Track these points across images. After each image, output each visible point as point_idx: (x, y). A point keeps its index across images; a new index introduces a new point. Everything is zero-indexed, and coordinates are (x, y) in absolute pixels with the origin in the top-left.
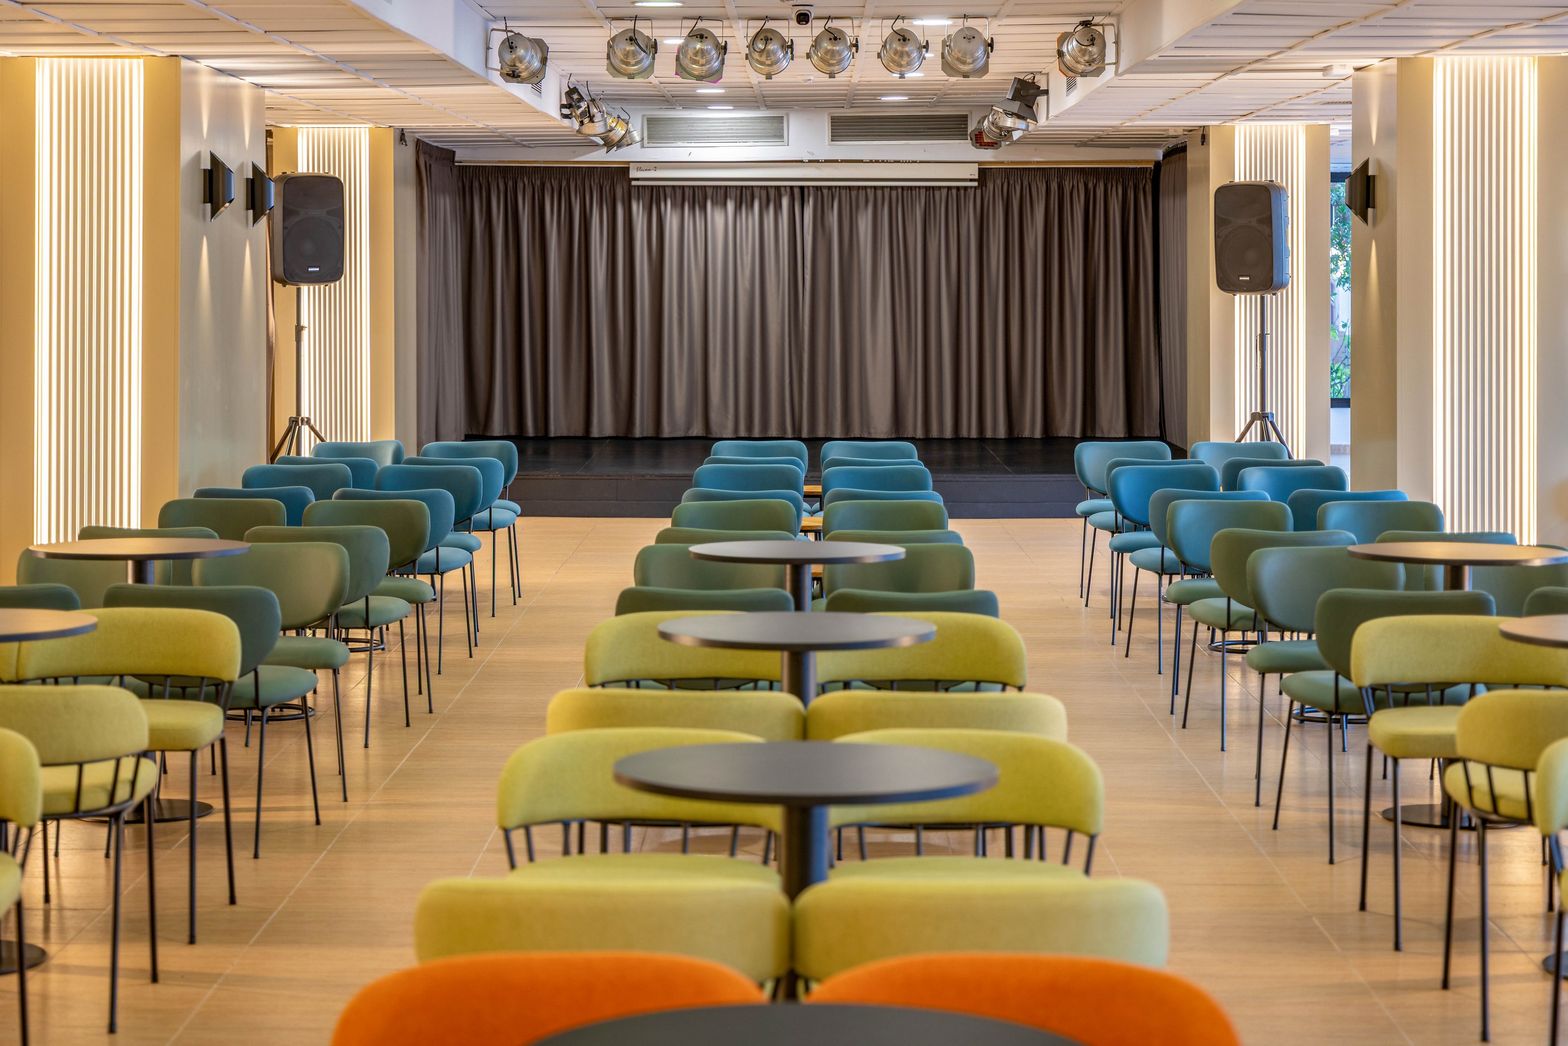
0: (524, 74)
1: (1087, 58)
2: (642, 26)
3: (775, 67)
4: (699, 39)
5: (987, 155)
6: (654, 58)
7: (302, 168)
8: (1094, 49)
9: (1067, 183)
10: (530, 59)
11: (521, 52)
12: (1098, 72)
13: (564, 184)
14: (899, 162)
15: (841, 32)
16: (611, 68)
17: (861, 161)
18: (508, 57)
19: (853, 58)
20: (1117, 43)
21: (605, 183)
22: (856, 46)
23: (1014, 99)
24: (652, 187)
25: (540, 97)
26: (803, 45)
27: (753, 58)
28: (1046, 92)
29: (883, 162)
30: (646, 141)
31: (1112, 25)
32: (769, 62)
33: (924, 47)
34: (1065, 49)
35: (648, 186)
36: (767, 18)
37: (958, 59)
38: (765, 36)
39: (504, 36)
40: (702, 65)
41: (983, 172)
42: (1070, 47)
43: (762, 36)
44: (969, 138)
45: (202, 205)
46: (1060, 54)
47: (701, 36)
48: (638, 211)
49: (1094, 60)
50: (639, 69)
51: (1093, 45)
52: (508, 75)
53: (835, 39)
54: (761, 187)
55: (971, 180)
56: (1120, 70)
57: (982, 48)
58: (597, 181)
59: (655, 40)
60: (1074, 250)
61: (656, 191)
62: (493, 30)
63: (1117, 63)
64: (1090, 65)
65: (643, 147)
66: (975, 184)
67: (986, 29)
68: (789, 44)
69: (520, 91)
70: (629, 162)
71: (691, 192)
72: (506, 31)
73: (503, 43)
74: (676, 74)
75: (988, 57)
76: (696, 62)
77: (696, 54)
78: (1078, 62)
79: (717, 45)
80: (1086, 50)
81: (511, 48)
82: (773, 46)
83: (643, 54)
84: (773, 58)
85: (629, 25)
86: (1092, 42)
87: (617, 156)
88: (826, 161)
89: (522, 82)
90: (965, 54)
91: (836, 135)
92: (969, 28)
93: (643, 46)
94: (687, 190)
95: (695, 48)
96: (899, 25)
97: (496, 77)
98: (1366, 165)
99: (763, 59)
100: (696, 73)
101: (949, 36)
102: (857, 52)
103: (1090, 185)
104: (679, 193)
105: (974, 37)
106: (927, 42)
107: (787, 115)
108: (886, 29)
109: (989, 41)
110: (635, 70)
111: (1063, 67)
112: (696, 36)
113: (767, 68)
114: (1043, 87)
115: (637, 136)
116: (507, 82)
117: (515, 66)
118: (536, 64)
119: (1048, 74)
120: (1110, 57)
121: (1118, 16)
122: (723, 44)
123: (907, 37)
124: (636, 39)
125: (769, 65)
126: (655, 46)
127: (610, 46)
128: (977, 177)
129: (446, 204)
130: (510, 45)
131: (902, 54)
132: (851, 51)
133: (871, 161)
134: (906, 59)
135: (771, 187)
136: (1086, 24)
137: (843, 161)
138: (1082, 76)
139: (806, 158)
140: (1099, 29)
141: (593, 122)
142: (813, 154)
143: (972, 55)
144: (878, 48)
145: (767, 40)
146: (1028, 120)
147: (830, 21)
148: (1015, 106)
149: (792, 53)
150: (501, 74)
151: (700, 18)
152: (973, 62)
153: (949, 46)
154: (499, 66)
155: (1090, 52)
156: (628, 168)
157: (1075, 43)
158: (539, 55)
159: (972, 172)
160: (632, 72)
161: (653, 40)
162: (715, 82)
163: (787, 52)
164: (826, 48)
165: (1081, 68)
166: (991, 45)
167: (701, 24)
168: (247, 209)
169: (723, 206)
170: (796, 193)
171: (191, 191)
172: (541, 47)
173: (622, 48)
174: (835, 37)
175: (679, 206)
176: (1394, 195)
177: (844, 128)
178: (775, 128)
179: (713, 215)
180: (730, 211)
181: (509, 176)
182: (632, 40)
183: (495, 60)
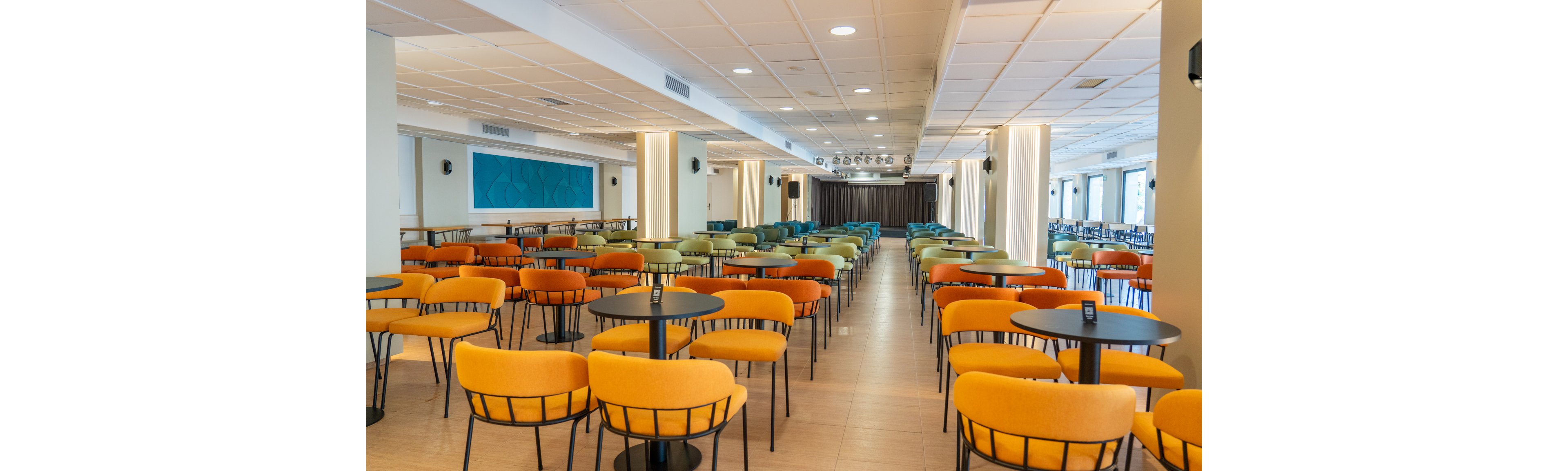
0: (821, 163)
2: (837, 156)
5: (906, 180)
6: (840, 161)
7: (793, 180)
9: (915, 185)
10: (821, 161)
11: (819, 160)
14: (890, 181)
16: (835, 162)
17: (885, 181)
18: (817, 161)
19: (873, 160)
20: (916, 159)
25: (827, 169)
26: (863, 159)
28: (910, 168)
29: (888, 181)
30: (849, 177)
31: (914, 156)
34: (905, 160)
35: (850, 184)
36: (856, 155)
38: (857, 158)
39: (815, 158)
46: (908, 159)
47: (847, 158)
48: (848, 189)
51: (912, 159)
52: (819, 164)
54: (868, 185)
56: (920, 161)
58: (841, 184)
61: (852, 186)
65: (849, 179)
66: (904, 185)
67: (892, 156)
69: (822, 166)
70: (846, 181)
74: (845, 163)
76: (847, 161)
82: (858, 159)
83: (838, 160)
87: (844, 180)
88: (880, 181)
91: (881, 177)
92: (889, 156)
94: (856, 185)
96: (878, 156)
97: (816, 164)
100: (848, 163)
101: (886, 158)
103: (919, 185)
105: (892, 158)
107: (873, 173)
108: (875, 157)
111: (909, 161)
115: (847, 177)
117: (819, 162)
120: (916, 161)
123: (880, 157)
127: (833, 159)
129: (817, 187)
130: (817, 159)
131: (880, 159)
135: (870, 185)
136: (909, 156)
137: (882, 181)
138: (912, 162)
140: (912, 157)
142: (877, 180)
143: (893, 160)
146: (908, 173)
147: (867, 155)
148: (905, 171)
151: (847, 155)
153: (888, 159)
159: (904, 183)
160: (838, 163)
161: (840, 158)
162: (852, 163)
166: (895, 159)
168: (778, 184)
169: (862, 188)
170: (874, 186)
171: (767, 180)
172: (823, 160)
173: (835, 160)
174: (868, 158)
175: (855, 188)
176: (956, 183)
177: (883, 175)
178: (871, 176)
179: (860, 189)
180: (863, 189)
181: (828, 183)
182: (836, 158)
183: (815, 162)
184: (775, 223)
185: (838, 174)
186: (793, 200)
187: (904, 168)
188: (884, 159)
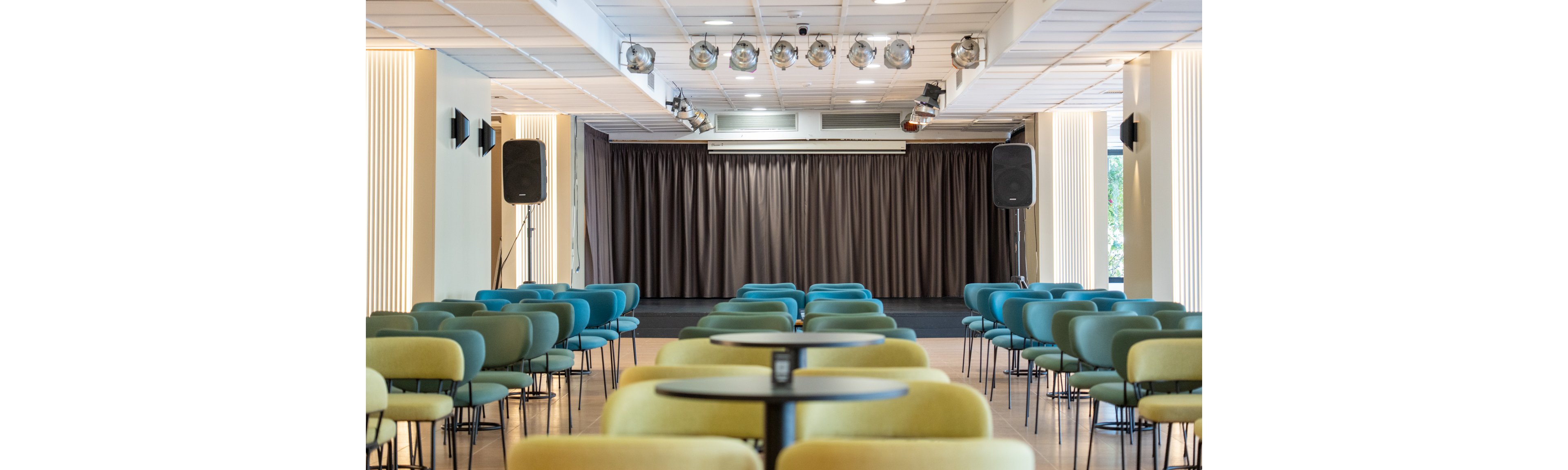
0: (641, 68)
1: (968, 57)
2: (709, 40)
3: (787, 63)
4: (743, 46)
5: (911, 136)
6: (717, 58)
7: (519, 136)
8: (972, 52)
9: (956, 152)
10: (645, 58)
11: (639, 55)
12: (975, 65)
13: (669, 154)
14: (861, 140)
15: (825, 42)
16: (692, 64)
17: (839, 140)
18: (632, 58)
19: (833, 58)
20: (986, 48)
21: (692, 153)
22: (834, 50)
23: (926, 95)
24: (718, 155)
25: (654, 91)
26: (802, 53)
27: (775, 58)
28: (945, 91)
29: (852, 140)
30: (717, 127)
31: (983, 38)
32: (783, 60)
33: (874, 51)
34: (956, 53)
35: (716, 154)
36: (782, 35)
37: (894, 58)
38: (781, 45)
39: (628, 46)
40: (745, 62)
41: (907, 146)
42: (959, 51)
43: (780, 45)
44: (901, 126)
45: (450, 139)
46: (953, 55)
47: (744, 45)
48: (711, 169)
49: (973, 58)
50: (708, 64)
51: (972, 49)
52: (632, 68)
53: (822, 46)
54: (780, 155)
55: (902, 151)
56: (988, 63)
57: (908, 52)
58: (687, 152)
59: (718, 47)
60: (960, 192)
61: (721, 158)
62: (623, 42)
63: (986, 60)
64: (970, 61)
65: (715, 132)
66: (904, 153)
67: (910, 40)
68: (796, 49)
69: (640, 80)
70: (707, 141)
71: (740, 157)
72: (631, 43)
73: (629, 49)
74: (730, 67)
75: (911, 57)
76: (741, 60)
77: (741, 55)
78: (963, 60)
79: (753, 51)
80: (968, 52)
81: (634, 52)
82: (786, 51)
83: (710, 55)
84: (786, 58)
85: (702, 39)
86: (972, 47)
87: (697, 137)
88: (820, 140)
89: (640, 73)
90: (898, 55)
91: (825, 125)
92: (900, 40)
93: (711, 51)
94: (738, 157)
95: (741, 52)
96: (859, 38)
97: (625, 70)
98: (1132, 117)
99: (780, 58)
100: (741, 66)
101: (888, 45)
102: (835, 54)
103: (969, 153)
104: (734, 158)
105: (903, 45)
106: (876, 48)
107: (797, 113)
108: (852, 41)
109: (912, 48)
110: (706, 65)
111: (955, 63)
112: (741, 44)
113: (783, 63)
114: (943, 89)
115: (711, 125)
116: (631, 72)
117: (636, 63)
118: (649, 62)
119: (945, 81)
120: (982, 56)
121: (986, 33)
122: (757, 50)
123: (864, 45)
124: (706, 47)
125: (784, 62)
126: (717, 51)
127: (691, 51)
128: (905, 149)
129: (602, 163)
130: (633, 51)
131: (860, 55)
132: (831, 53)
133: (845, 140)
134: (863, 57)
135: (786, 155)
136: (968, 38)
137: (829, 140)
138: (966, 68)
139: (808, 138)
140: (976, 41)
141: (685, 111)
142: (812, 136)
143: (902, 55)
144: (847, 52)
145: (783, 47)
146: (934, 108)
147: (819, 36)
148: (927, 100)
149: (797, 54)
150: (628, 68)
151: (743, 35)
152: (902, 60)
153: (889, 50)
154: (627, 63)
155: (970, 54)
156: (707, 144)
157: (961, 49)
158: (650, 57)
159: (903, 146)
160: (704, 66)
161: (716, 48)
162: (752, 72)
163: (794, 54)
164: (817, 52)
165: (965, 63)
166: (913, 50)
167: (744, 39)
168: (479, 146)
169: (759, 166)
170: (801, 158)
171: (443, 128)
172: (651, 52)
173: (698, 52)
174: (822, 45)
175: (733, 166)
176: (1149, 133)
177: (829, 121)
178: (791, 122)
179: (752, 168)
180: (763, 168)
181: (639, 149)
182: (704, 47)
183: (624, 60)
184: (479, 295)
185: (683, 114)
186: (520, 209)
187: (922, 92)
188: (881, 53)
